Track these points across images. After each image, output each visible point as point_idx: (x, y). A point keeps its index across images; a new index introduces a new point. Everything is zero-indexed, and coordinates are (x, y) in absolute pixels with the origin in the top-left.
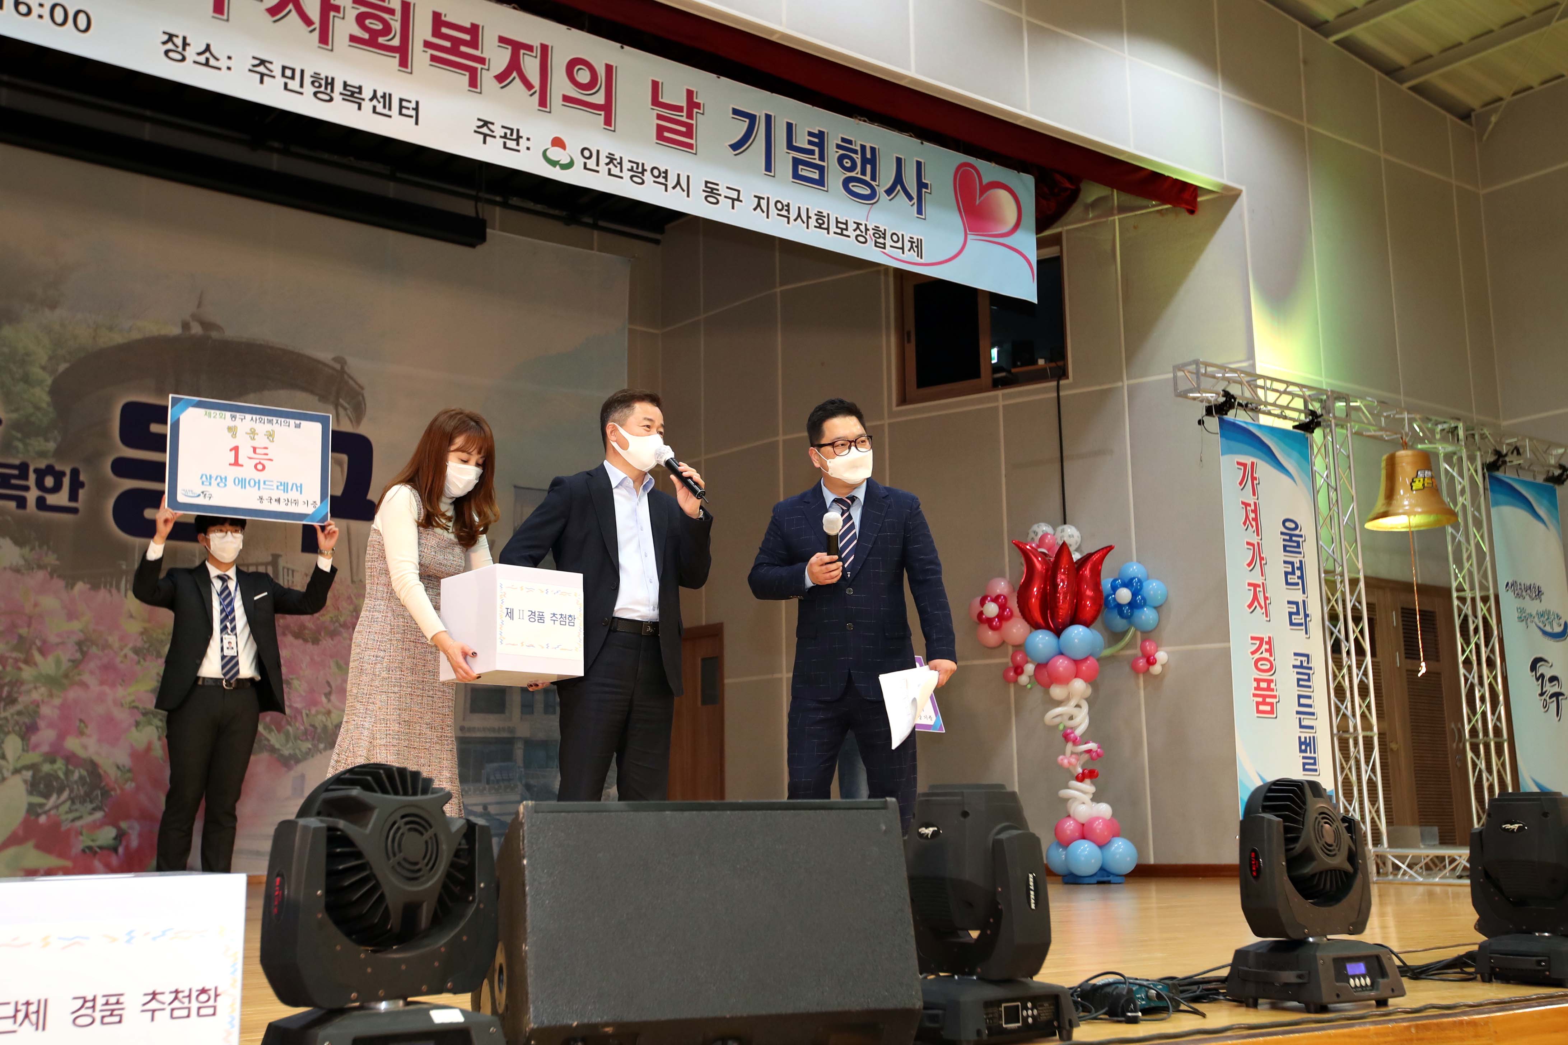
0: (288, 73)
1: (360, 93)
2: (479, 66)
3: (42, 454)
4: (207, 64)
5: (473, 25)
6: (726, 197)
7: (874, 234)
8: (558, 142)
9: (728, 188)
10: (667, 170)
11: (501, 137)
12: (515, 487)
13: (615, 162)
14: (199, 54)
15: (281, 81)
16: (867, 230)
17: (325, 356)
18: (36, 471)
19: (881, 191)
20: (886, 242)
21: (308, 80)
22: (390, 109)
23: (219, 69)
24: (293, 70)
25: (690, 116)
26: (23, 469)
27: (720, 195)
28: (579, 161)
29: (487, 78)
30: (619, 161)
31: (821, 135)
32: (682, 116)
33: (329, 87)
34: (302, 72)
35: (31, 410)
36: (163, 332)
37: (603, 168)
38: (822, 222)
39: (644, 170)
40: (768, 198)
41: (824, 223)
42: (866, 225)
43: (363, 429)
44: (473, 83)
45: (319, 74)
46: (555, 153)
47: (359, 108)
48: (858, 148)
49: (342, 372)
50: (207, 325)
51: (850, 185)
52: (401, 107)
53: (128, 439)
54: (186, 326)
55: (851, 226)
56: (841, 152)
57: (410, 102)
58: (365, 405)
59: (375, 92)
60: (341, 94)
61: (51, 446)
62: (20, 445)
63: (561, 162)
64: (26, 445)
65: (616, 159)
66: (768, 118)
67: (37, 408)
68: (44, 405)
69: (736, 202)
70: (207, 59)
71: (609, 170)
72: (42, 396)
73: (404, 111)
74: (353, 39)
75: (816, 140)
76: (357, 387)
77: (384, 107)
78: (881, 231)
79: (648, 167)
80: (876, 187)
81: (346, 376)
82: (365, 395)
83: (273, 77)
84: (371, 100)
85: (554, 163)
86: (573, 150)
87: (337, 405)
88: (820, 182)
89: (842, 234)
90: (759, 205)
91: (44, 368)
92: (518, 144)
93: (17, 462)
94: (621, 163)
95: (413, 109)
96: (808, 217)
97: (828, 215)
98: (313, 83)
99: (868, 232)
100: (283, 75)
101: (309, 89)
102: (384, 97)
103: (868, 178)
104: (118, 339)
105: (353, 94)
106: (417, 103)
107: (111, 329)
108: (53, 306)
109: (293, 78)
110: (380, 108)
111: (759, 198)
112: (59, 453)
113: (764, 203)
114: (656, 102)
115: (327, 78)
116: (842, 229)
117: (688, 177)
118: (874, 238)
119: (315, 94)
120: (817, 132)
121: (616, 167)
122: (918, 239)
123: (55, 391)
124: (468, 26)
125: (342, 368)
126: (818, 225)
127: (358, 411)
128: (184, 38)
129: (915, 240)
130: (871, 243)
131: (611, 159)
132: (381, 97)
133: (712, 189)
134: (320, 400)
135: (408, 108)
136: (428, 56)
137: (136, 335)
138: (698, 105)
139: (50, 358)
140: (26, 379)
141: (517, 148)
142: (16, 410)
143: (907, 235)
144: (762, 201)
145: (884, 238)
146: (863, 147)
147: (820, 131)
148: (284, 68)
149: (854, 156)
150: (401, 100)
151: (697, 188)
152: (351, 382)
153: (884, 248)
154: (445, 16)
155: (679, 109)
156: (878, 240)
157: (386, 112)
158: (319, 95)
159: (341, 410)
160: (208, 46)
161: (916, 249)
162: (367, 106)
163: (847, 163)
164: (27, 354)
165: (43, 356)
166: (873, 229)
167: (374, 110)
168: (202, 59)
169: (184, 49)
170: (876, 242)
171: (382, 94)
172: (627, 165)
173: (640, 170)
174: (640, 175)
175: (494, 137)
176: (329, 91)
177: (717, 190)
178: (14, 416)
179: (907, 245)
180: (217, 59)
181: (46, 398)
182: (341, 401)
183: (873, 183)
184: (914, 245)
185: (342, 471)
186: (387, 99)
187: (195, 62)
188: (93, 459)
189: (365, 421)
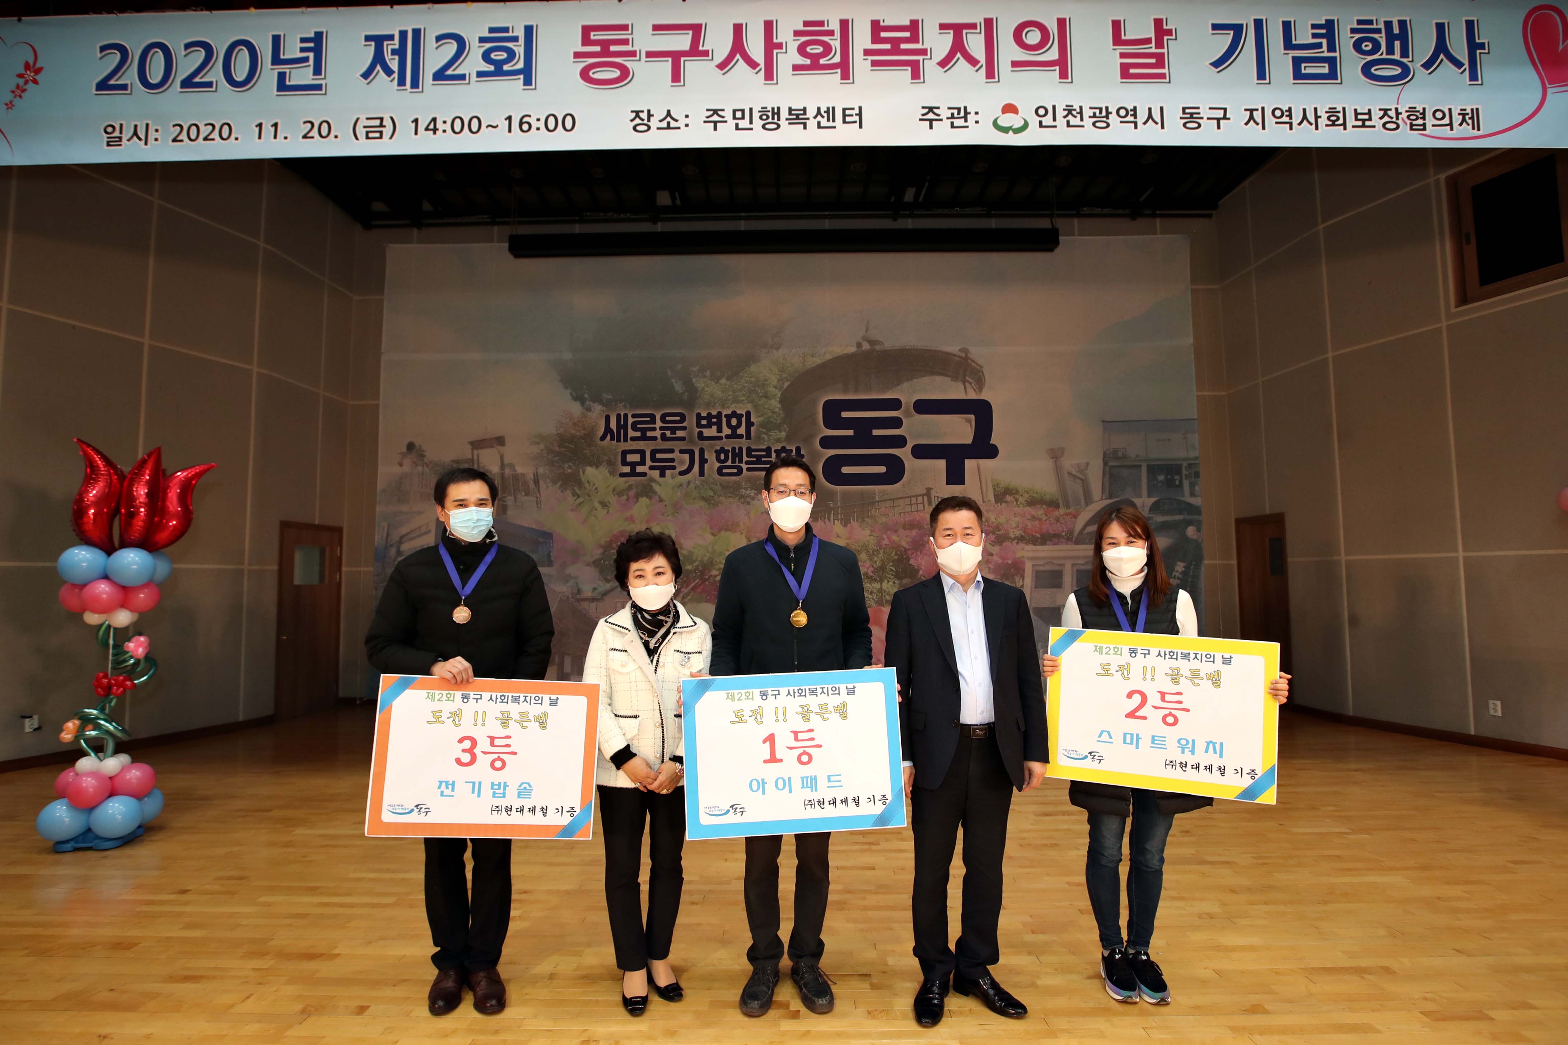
0: (739, 115)
1: (805, 114)
2: (920, 58)
3: (778, 440)
4: (669, 127)
5: (911, 21)
6: (1208, 119)
7: (1408, 117)
8: (1010, 109)
9: (1210, 108)
10: (1135, 108)
11: (948, 118)
12: (1103, 421)
13: (1074, 113)
14: (661, 121)
15: (732, 123)
16: (1398, 114)
17: (953, 349)
18: (776, 451)
19: (1416, 66)
20: (1427, 121)
21: (756, 115)
22: (834, 121)
23: (679, 128)
24: (743, 111)
25: (1159, 45)
26: (768, 450)
27: (1202, 118)
28: (1034, 121)
29: (930, 67)
30: (1078, 110)
31: (1329, 25)
32: (1151, 48)
33: (776, 116)
34: (751, 110)
35: (770, 414)
36: (845, 352)
37: (1061, 122)
38: (1335, 118)
39: (1108, 113)
40: (1263, 109)
41: (1338, 119)
42: (1396, 109)
43: (984, 396)
44: (916, 75)
45: (766, 108)
46: (1007, 120)
47: (805, 128)
48: (1382, 26)
49: (967, 358)
50: (872, 342)
51: (1373, 70)
52: (844, 116)
53: (828, 424)
54: (859, 345)
55: (1376, 115)
56: (1357, 36)
57: (853, 109)
58: (984, 379)
59: (819, 109)
60: (787, 119)
61: (783, 434)
62: (766, 437)
63: (1013, 127)
64: (769, 436)
65: (1075, 110)
66: (1258, 24)
67: (774, 412)
68: (777, 410)
69: (1222, 122)
70: (669, 123)
71: (1068, 122)
72: (775, 404)
73: (848, 119)
74: (796, 68)
75: (1324, 31)
76: (978, 367)
77: (828, 120)
78: (1418, 111)
79: (1113, 109)
80: (1409, 64)
81: (969, 361)
82: (984, 371)
83: (726, 122)
84: (815, 117)
85: (1005, 130)
86: (1027, 112)
87: (964, 382)
88: (1332, 75)
89: (1363, 126)
90: (1251, 117)
91: (775, 387)
92: (966, 121)
93: (764, 447)
94: (1081, 113)
95: (856, 115)
96: (1317, 117)
97: (1344, 109)
98: (761, 118)
99: (1400, 116)
100: (734, 118)
101: (758, 123)
102: (827, 112)
103: (1397, 56)
104: (818, 361)
105: (798, 117)
106: (860, 108)
107: (813, 356)
108: (778, 349)
109: (743, 118)
110: (824, 122)
111: (1251, 111)
112: (788, 439)
113: (1257, 116)
114: (1117, 40)
115: (773, 109)
116: (1364, 121)
117: (1162, 109)
118: (1408, 122)
119: (764, 127)
120: (1324, 22)
121: (1075, 117)
122: (1472, 110)
123: (782, 401)
124: (908, 23)
125: (966, 355)
126: (1331, 123)
127: (980, 384)
128: (649, 111)
129: (1469, 111)
130: (1404, 128)
131: (1069, 111)
132: (825, 112)
133: (1192, 114)
134: (952, 380)
135: (852, 115)
136: (869, 63)
137: (828, 357)
138: (1169, 32)
139: (779, 380)
140: (766, 396)
141: (966, 124)
142: (762, 416)
143: (1456, 109)
144: (1255, 113)
145: (1424, 118)
146: (1389, 25)
147: (1326, 20)
148: (734, 111)
149: (1376, 36)
150: (844, 110)
151: (1174, 117)
152: (974, 364)
153: (1424, 129)
154: (884, 21)
155: (1147, 41)
156: (1414, 123)
157: (831, 124)
158: (767, 126)
159: (967, 384)
160: (669, 112)
161: (1470, 122)
162: (812, 124)
163: (1366, 46)
164: (766, 380)
165: (774, 380)
166: (1407, 111)
167: (819, 126)
168: (664, 124)
169: (649, 120)
170: (1412, 125)
171: (826, 110)
172: (1087, 113)
173: (1104, 114)
174: (1104, 119)
175: (941, 120)
176: (776, 121)
177: (1199, 113)
178: (761, 419)
179: (1457, 119)
180: (676, 121)
181: (779, 406)
182: (968, 378)
183: (1404, 60)
184: (1467, 117)
185: (971, 426)
186: (830, 113)
187: (658, 128)
188: (808, 439)
189: (985, 390)
